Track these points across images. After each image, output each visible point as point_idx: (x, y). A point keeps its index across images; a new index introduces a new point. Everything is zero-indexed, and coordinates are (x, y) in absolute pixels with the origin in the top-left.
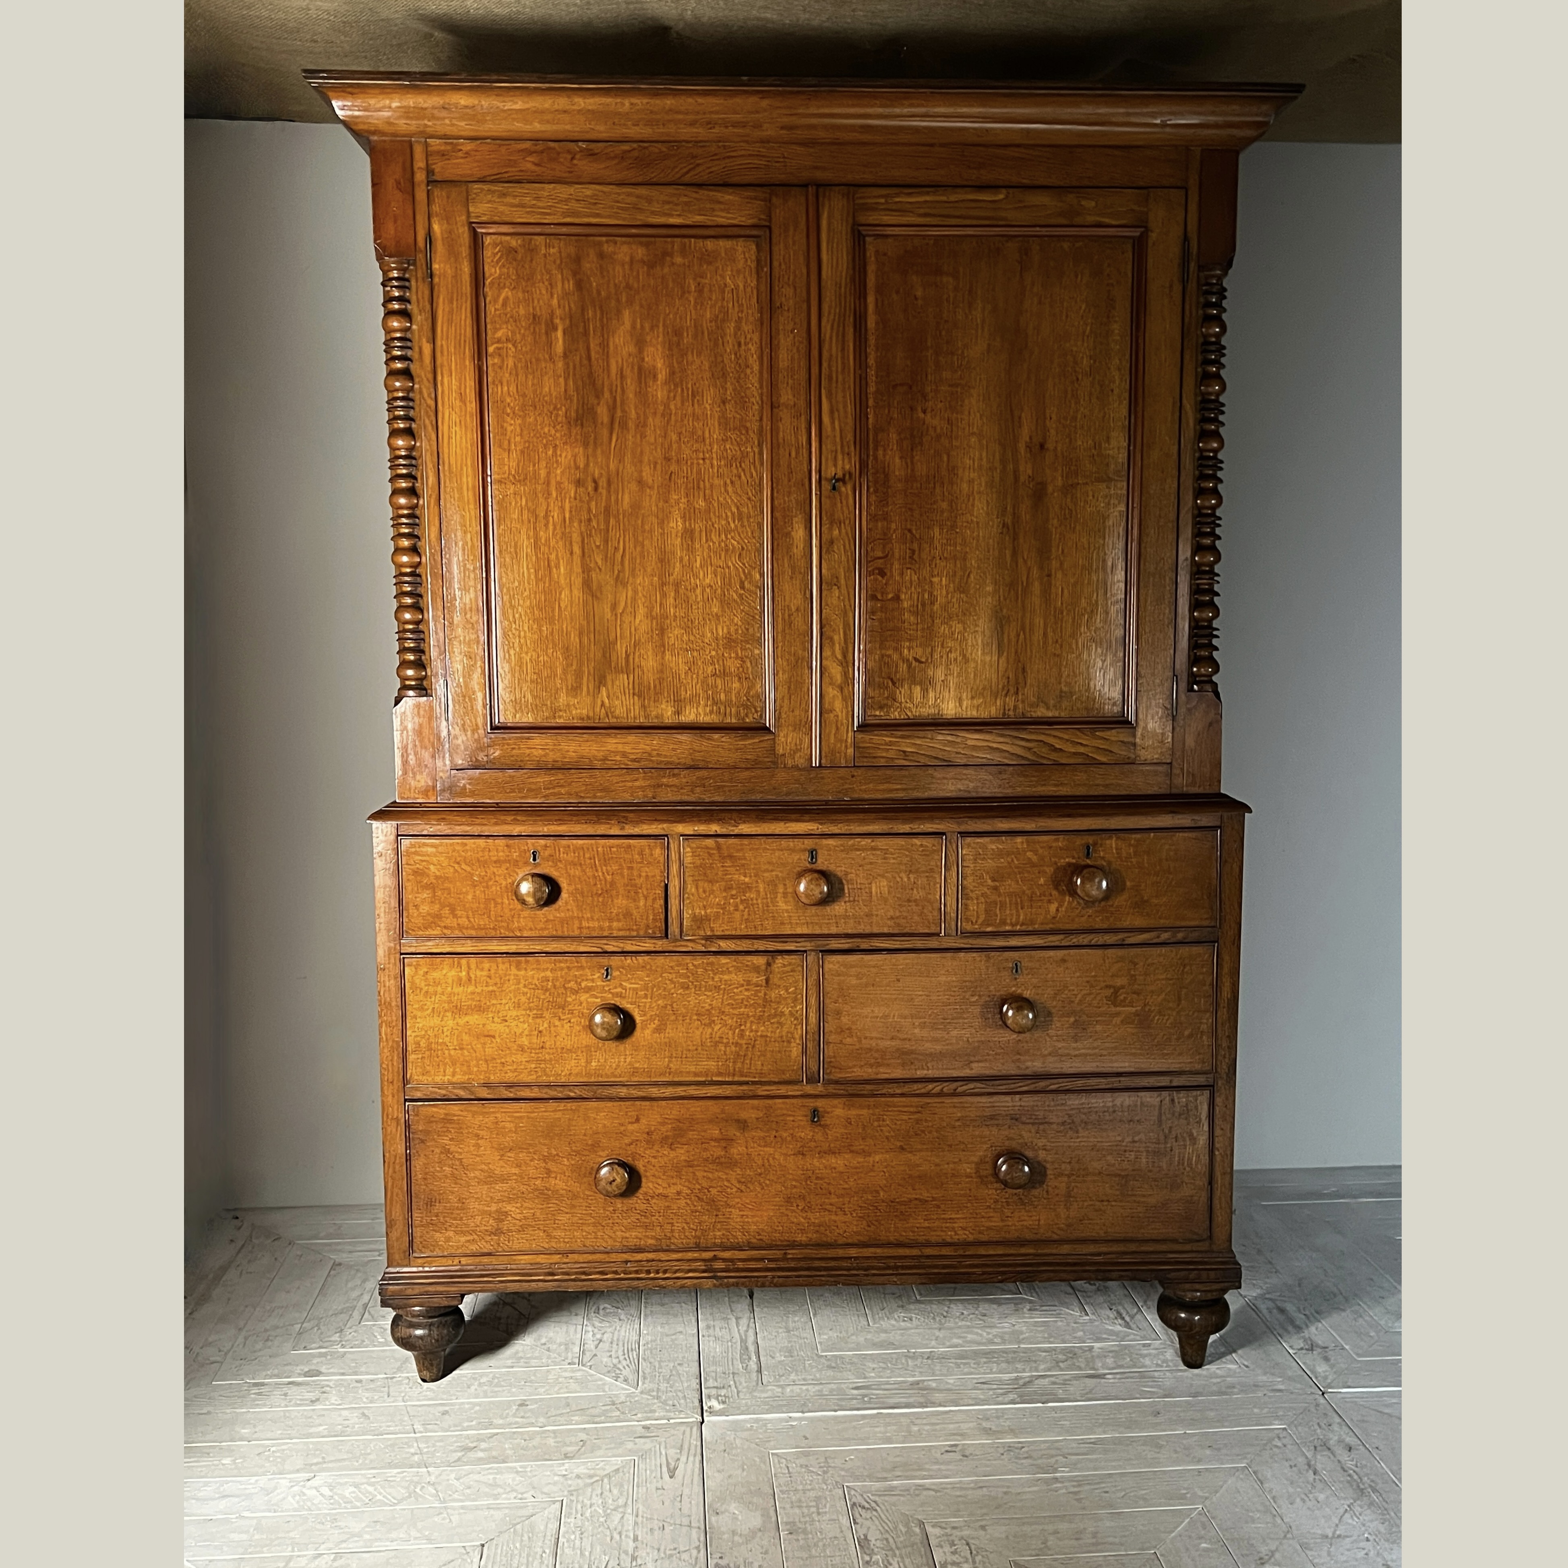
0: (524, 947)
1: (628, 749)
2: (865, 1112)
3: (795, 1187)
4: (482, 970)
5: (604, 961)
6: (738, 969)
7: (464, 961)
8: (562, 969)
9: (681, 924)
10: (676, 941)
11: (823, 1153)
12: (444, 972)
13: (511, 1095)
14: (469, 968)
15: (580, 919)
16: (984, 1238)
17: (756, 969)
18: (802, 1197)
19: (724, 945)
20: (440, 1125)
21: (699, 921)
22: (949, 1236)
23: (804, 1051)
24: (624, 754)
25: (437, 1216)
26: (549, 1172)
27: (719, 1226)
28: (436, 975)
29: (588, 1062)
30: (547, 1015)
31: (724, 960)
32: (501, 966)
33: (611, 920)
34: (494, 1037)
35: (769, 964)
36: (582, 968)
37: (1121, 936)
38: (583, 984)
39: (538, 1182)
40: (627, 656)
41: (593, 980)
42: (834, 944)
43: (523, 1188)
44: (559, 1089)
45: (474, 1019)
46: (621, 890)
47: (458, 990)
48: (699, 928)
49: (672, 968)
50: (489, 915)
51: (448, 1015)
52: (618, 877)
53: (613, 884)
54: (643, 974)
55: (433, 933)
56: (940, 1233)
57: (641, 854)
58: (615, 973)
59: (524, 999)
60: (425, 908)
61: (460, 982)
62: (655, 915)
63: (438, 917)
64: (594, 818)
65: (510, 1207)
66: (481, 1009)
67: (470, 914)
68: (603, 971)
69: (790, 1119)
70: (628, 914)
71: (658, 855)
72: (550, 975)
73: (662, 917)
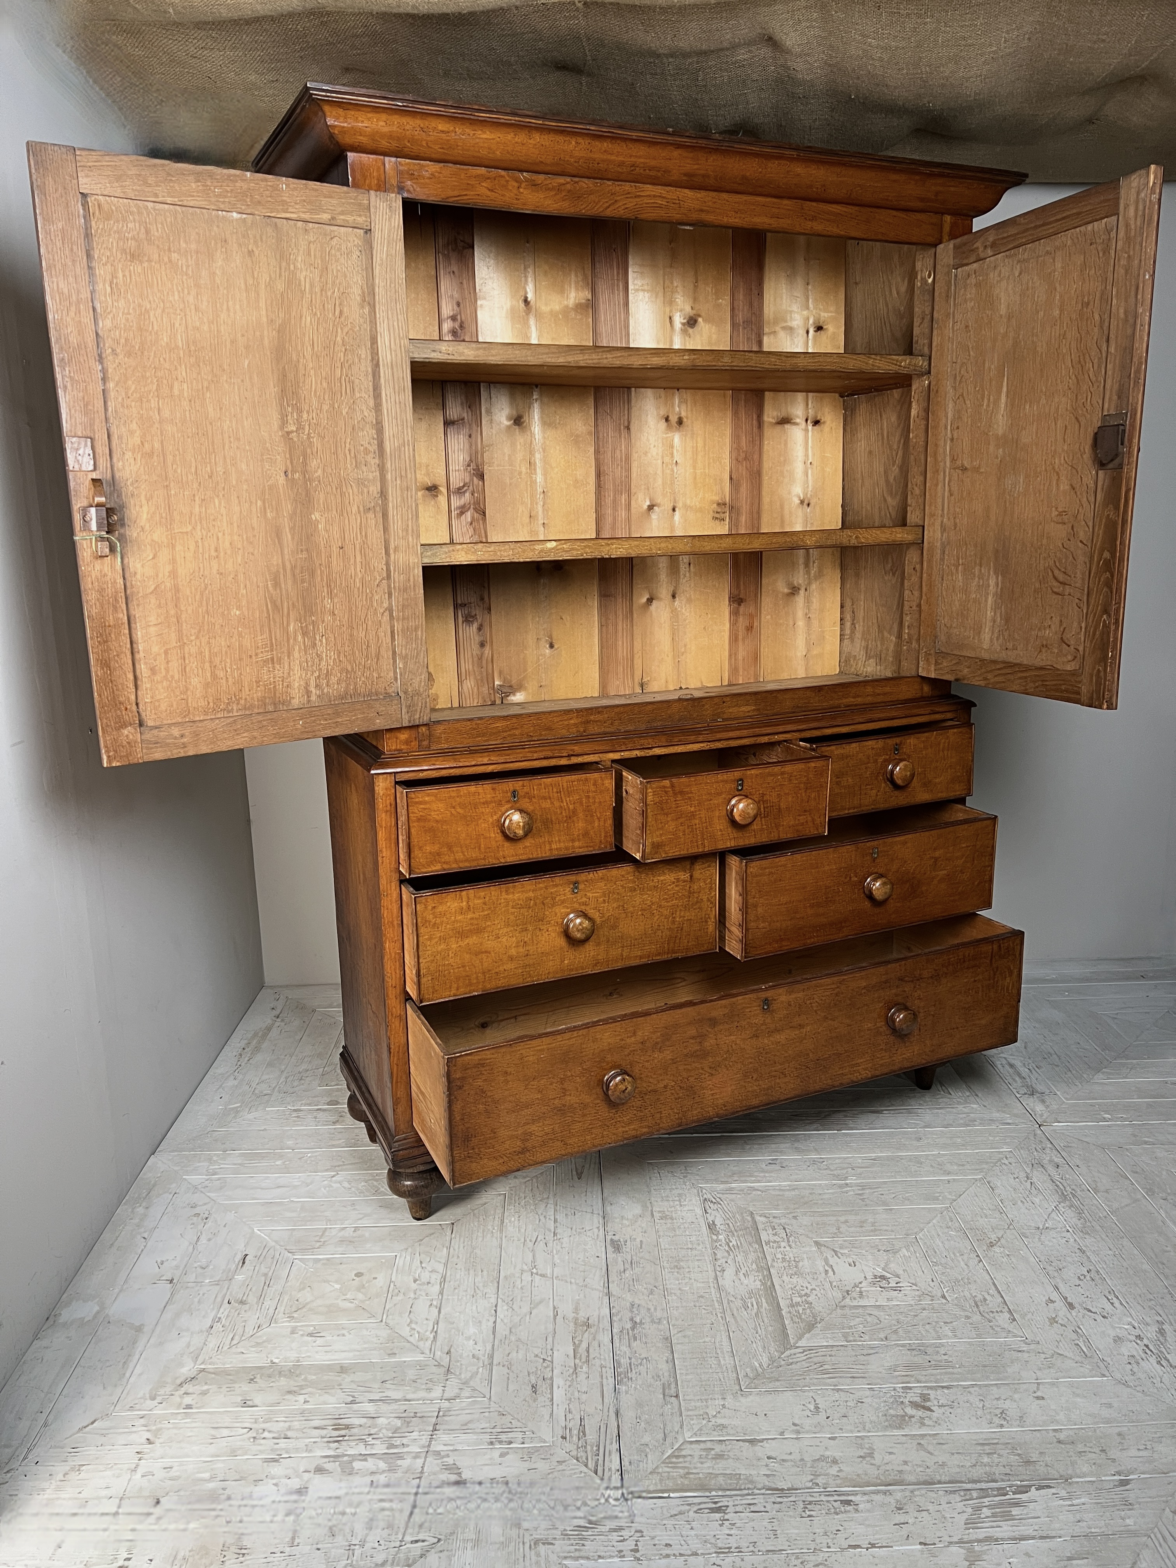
2: (800, 995)
3: (751, 1063)
4: (479, 898)
5: (573, 878)
8: (541, 889)
11: (771, 1032)
12: (448, 904)
15: (550, 843)
18: (755, 1069)
20: (474, 1071)
25: (474, 1149)
26: (565, 1091)
27: (695, 1106)
28: (441, 909)
29: (562, 961)
30: (530, 928)
32: (493, 893)
33: (573, 841)
34: (489, 952)
36: (556, 885)
38: (557, 898)
39: (557, 1102)
41: (564, 894)
43: (544, 1109)
45: (473, 940)
46: (581, 815)
47: (459, 918)
48: (656, 853)
49: (623, 876)
50: (480, 849)
51: (453, 939)
52: (577, 805)
53: (574, 812)
54: (602, 884)
55: (434, 868)
56: (849, 1076)
57: (595, 784)
58: (581, 886)
59: (512, 917)
60: (428, 848)
61: (461, 911)
62: (606, 833)
63: (439, 854)
64: (550, 754)
65: (533, 1128)
66: (479, 931)
67: (464, 849)
68: (572, 886)
69: (748, 1010)
70: (586, 834)
71: (608, 783)
72: (532, 895)
73: (611, 833)
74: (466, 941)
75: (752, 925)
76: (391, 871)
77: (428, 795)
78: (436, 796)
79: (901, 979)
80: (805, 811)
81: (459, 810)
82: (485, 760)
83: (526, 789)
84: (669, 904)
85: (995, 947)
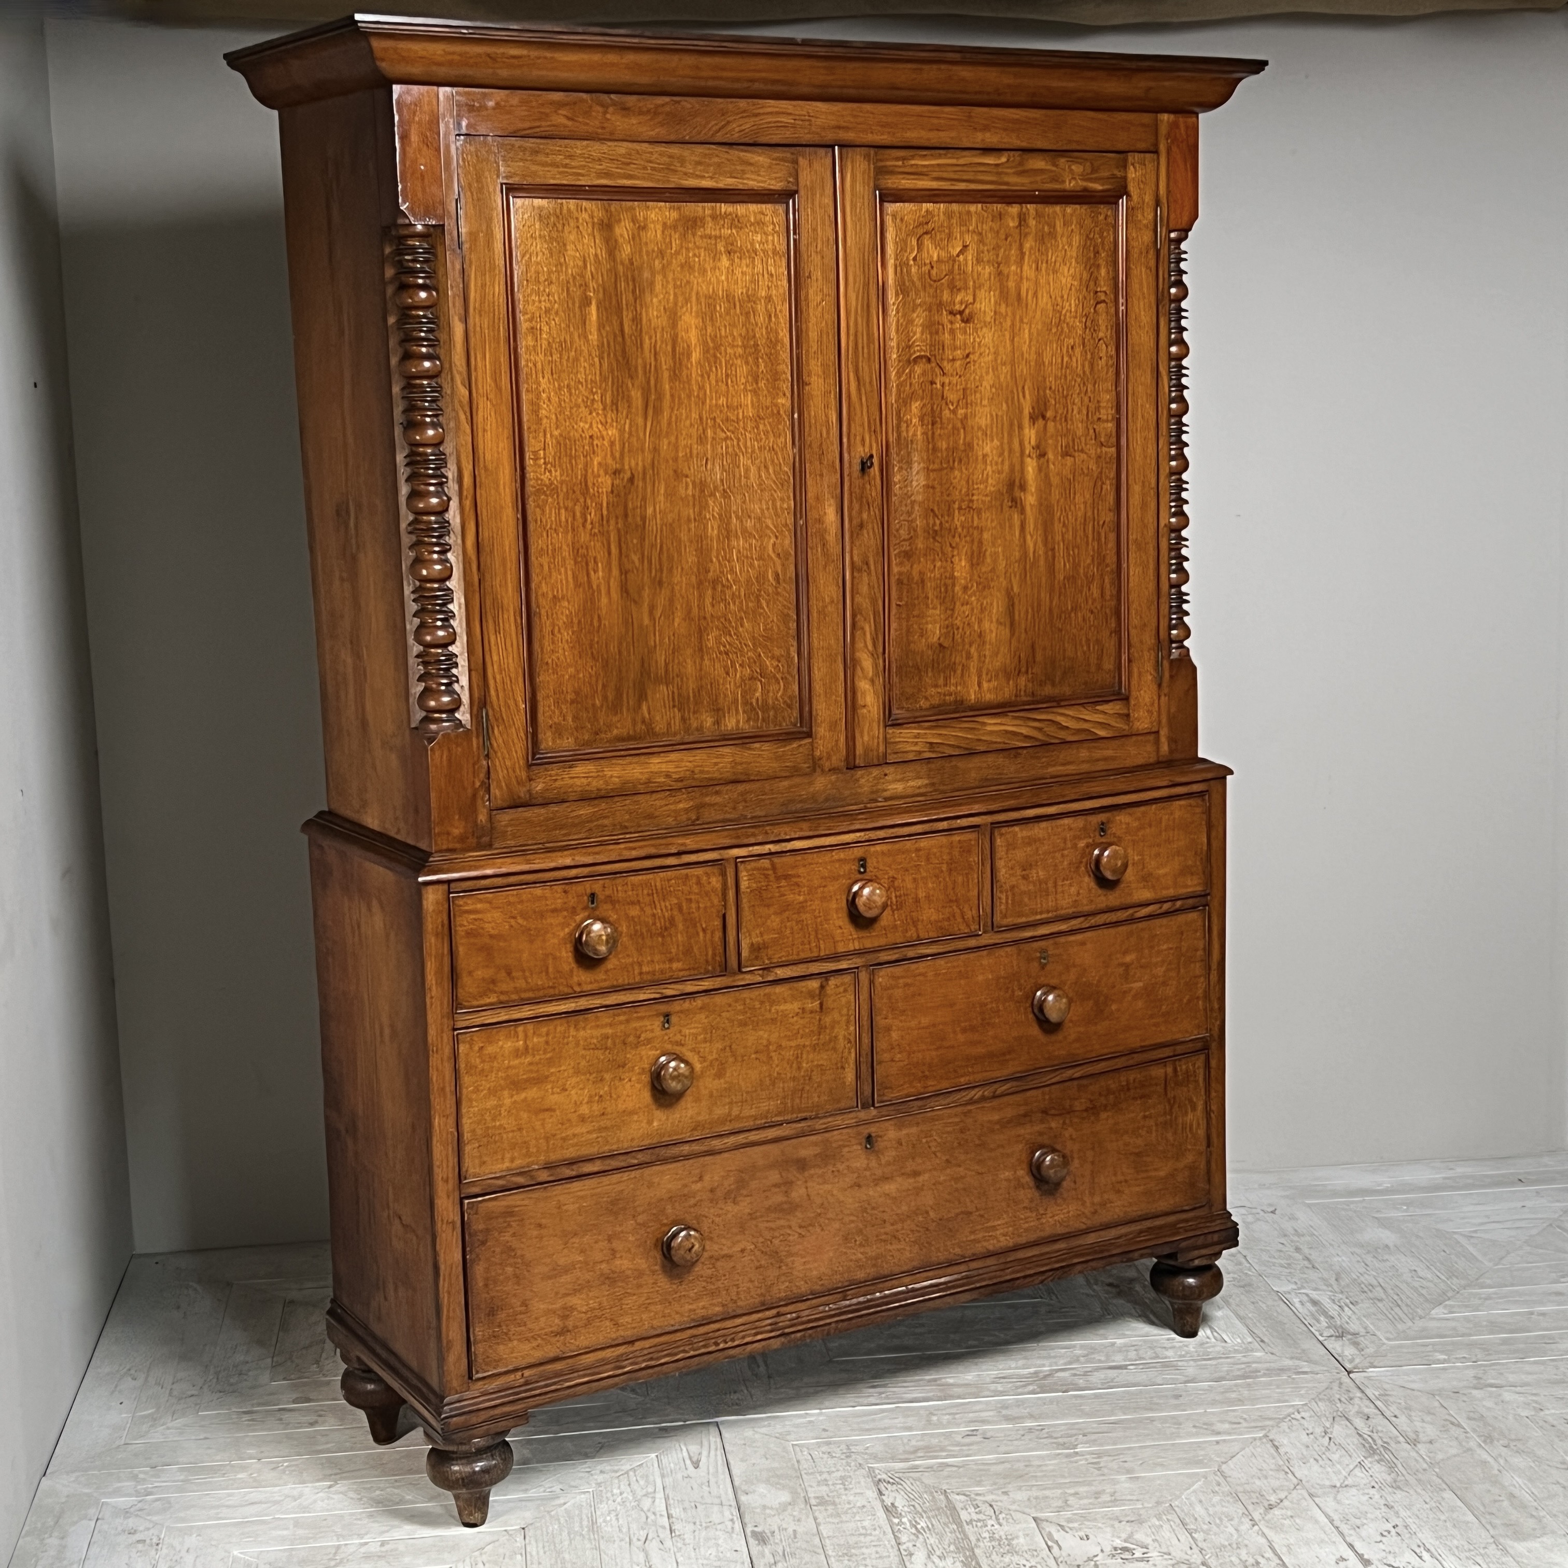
0: (583, 1003)
1: (671, 768)
2: (914, 1130)
3: (852, 1222)
4: (539, 1035)
5: (663, 1008)
6: (794, 998)
7: (520, 1029)
8: (621, 1023)
9: (739, 954)
10: (734, 974)
11: (877, 1181)
12: (500, 1044)
13: (574, 1173)
14: (526, 1036)
15: (640, 964)
16: (1023, 1240)
17: (811, 995)
18: (860, 1232)
19: (781, 973)
20: (501, 1220)
21: (756, 949)
22: (991, 1245)
23: (858, 1077)
24: (668, 776)
25: (500, 1326)
26: (614, 1251)
27: (783, 1278)
28: (490, 1049)
29: (650, 1122)
30: (607, 1076)
31: (778, 989)
32: (558, 1028)
33: (671, 960)
34: (554, 1110)
35: (822, 987)
36: (642, 1018)
37: (1130, 911)
38: (643, 1036)
39: (604, 1266)
40: (666, 665)
41: (652, 1031)
42: (884, 957)
43: (588, 1276)
44: (621, 1158)
45: (532, 1093)
46: (681, 926)
47: (516, 1062)
48: (756, 958)
49: (730, 1005)
50: (547, 973)
51: (506, 1093)
52: (676, 912)
53: (672, 921)
54: (702, 1017)
55: (488, 1001)
56: (983, 1243)
57: (698, 883)
58: (674, 1019)
59: (583, 1063)
60: (479, 973)
61: (517, 1053)
62: (714, 949)
63: (494, 982)
64: (653, 851)
65: (575, 1301)
66: (539, 1081)
67: (527, 974)
68: (662, 1019)
69: (846, 1149)
70: (688, 951)
71: (716, 882)
72: (609, 1031)
73: (721, 951)
74: (523, 1095)
75: (886, 1056)
76: (443, 1018)
77: (482, 901)
78: (490, 903)
79: (1045, 1112)
81: (521, 921)
82: (568, 861)
83: (607, 891)
84: (793, 1044)
85: (1170, 1070)
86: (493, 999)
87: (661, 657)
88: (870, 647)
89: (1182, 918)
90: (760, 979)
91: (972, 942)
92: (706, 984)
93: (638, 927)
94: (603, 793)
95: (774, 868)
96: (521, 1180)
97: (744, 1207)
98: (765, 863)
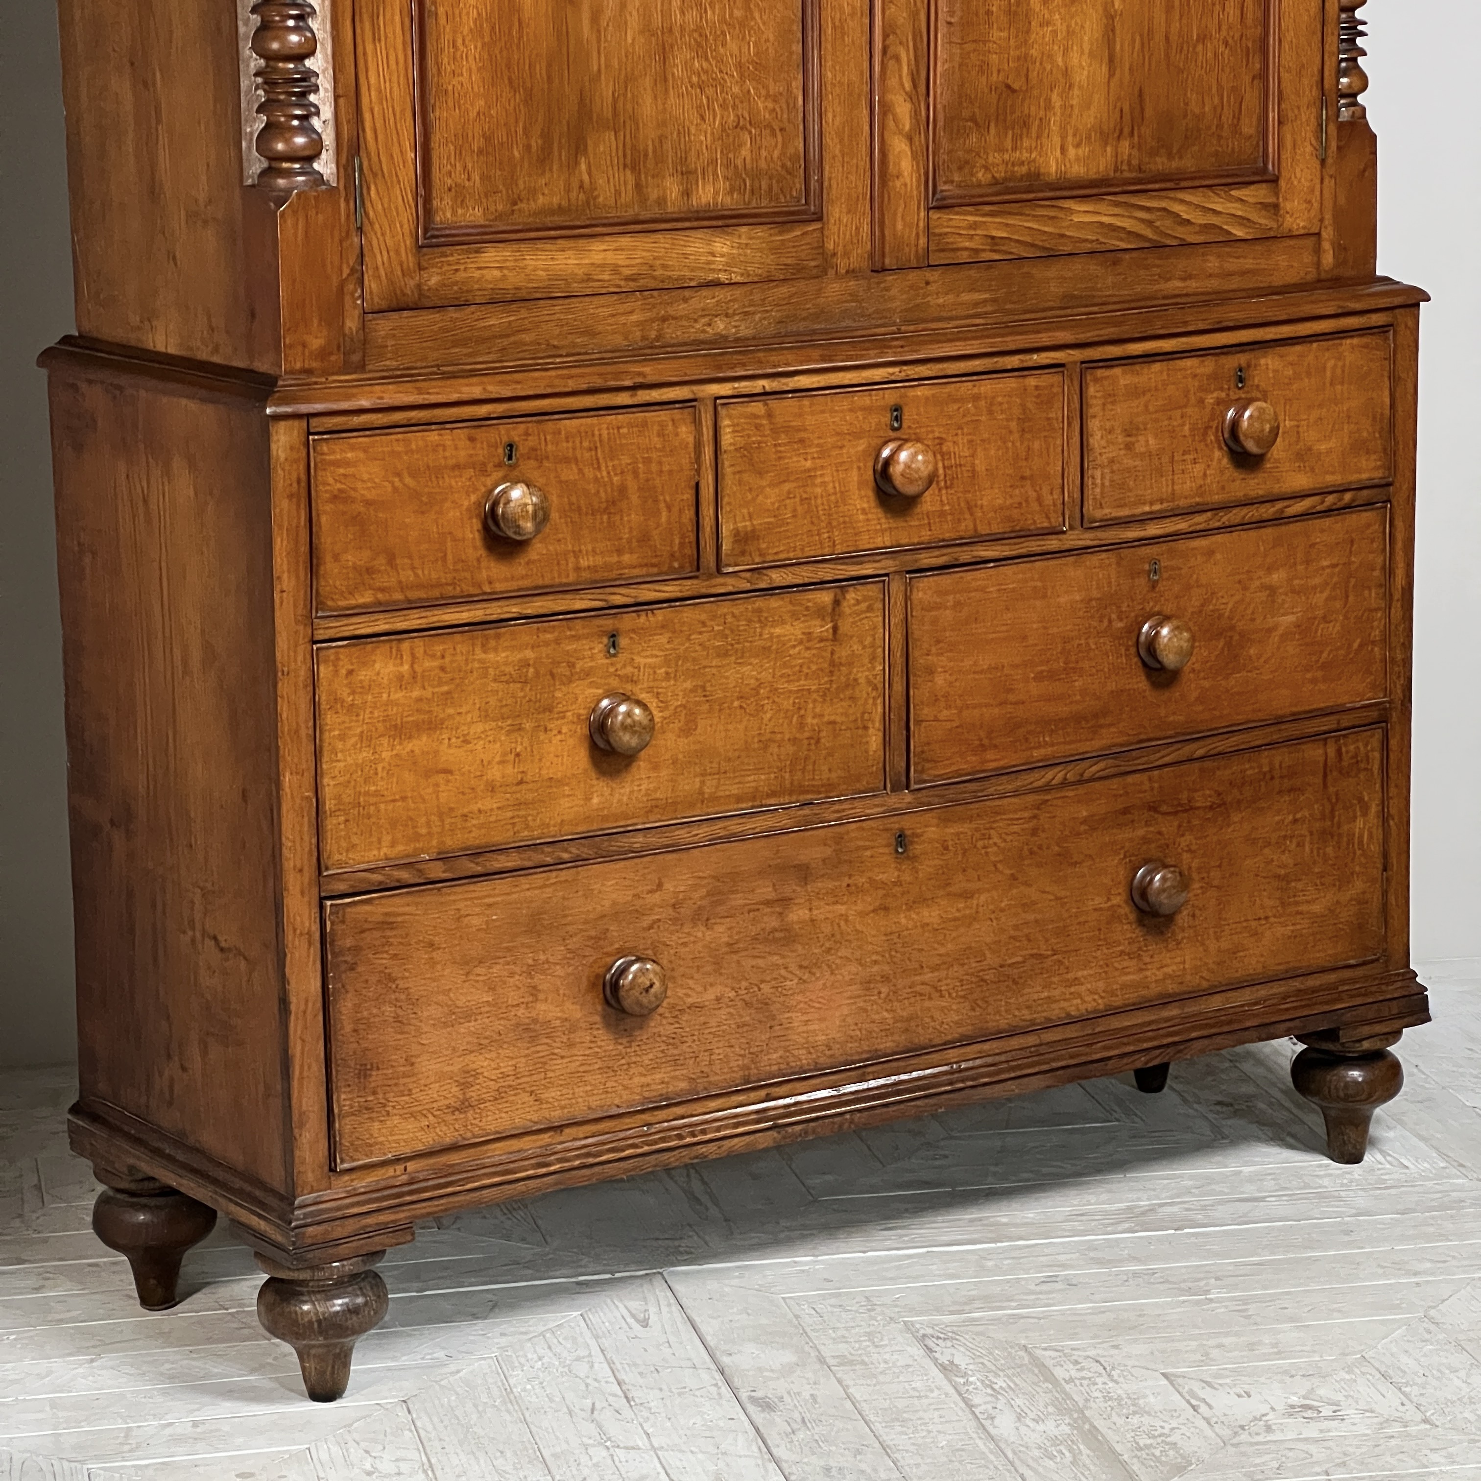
0: (495, 611)
1: (620, 259)
2: (965, 828)
3: (876, 962)
4: (433, 656)
5: (608, 623)
6: (795, 616)
7: (406, 646)
8: (550, 642)
9: (718, 547)
10: (710, 576)
11: (912, 903)
12: (377, 666)
13: (479, 869)
14: (413, 656)
15: (577, 554)
16: (1117, 1001)
17: (820, 613)
18: (886, 979)
19: (778, 577)
20: (377, 934)
21: (743, 539)
22: (1075, 1007)
23: (886, 742)
24: (616, 271)
25: (374, 1093)
26: (534, 991)
27: (775, 1044)
28: (364, 675)
29: (588, 799)
30: (528, 725)
31: (774, 603)
32: (459, 648)
33: (619, 551)
34: (450, 772)
35: (837, 603)
36: (576, 638)
37: (1280, 505)
38: (579, 665)
39: (521, 1012)
40: (615, 101)
41: (592, 658)
42: (927, 559)
43: (499, 1025)
44: (547, 849)
45: (420, 744)
46: (635, 499)
47: (398, 695)
48: (743, 553)
49: (704, 624)
50: (444, 561)
51: (385, 741)
52: (629, 477)
53: (623, 490)
54: (663, 639)
55: (361, 601)
56: (1063, 1004)
57: (661, 434)
58: (623, 642)
59: (493, 701)
60: (350, 558)
61: (400, 682)
62: (683, 537)
63: (370, 571)
64: (599, 382)
65: (480, 1061)
66: (432, 726)
67: (416, 562)
68: (605, 640)
69: (868, 853)
70: (644, 538)
71: (686, 432)
72: (529, 654)
73: (693, 537)
74: (409, 747)
75: (927, 712)
76: (297, 622)
77: (353, 448)
78: (365, 451)
79: (1153, 808)
80: (1023, 478)
81: (408, 480)
83: (532, 441)
84: (793, 687)
85: (1331, 751)
86: (366, 598)
87: (606, 89)
88: (908, 85)
89: (1355, 520)
90: (747, 586)
91: (1053, 544)
92: (671, 590)
93: (574, 499)
94: (523, 294)
95: (770, 415)
96: (405, 876)
97: (720, 933)
98: (757, 408)
